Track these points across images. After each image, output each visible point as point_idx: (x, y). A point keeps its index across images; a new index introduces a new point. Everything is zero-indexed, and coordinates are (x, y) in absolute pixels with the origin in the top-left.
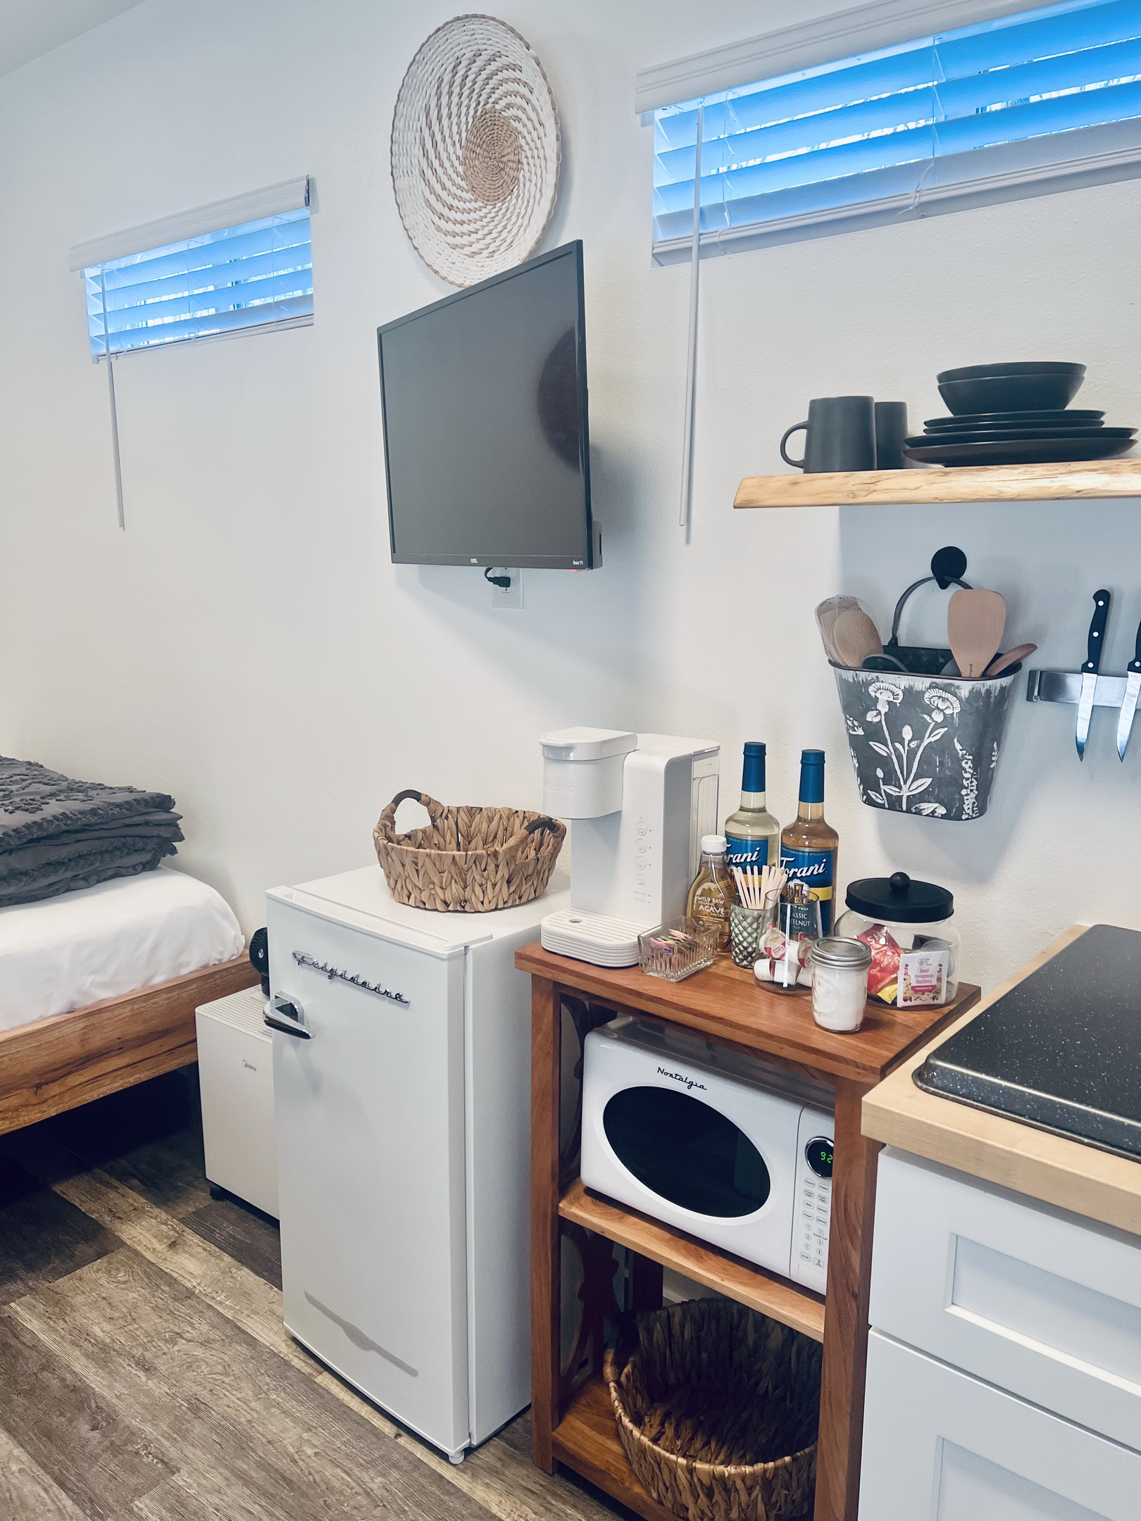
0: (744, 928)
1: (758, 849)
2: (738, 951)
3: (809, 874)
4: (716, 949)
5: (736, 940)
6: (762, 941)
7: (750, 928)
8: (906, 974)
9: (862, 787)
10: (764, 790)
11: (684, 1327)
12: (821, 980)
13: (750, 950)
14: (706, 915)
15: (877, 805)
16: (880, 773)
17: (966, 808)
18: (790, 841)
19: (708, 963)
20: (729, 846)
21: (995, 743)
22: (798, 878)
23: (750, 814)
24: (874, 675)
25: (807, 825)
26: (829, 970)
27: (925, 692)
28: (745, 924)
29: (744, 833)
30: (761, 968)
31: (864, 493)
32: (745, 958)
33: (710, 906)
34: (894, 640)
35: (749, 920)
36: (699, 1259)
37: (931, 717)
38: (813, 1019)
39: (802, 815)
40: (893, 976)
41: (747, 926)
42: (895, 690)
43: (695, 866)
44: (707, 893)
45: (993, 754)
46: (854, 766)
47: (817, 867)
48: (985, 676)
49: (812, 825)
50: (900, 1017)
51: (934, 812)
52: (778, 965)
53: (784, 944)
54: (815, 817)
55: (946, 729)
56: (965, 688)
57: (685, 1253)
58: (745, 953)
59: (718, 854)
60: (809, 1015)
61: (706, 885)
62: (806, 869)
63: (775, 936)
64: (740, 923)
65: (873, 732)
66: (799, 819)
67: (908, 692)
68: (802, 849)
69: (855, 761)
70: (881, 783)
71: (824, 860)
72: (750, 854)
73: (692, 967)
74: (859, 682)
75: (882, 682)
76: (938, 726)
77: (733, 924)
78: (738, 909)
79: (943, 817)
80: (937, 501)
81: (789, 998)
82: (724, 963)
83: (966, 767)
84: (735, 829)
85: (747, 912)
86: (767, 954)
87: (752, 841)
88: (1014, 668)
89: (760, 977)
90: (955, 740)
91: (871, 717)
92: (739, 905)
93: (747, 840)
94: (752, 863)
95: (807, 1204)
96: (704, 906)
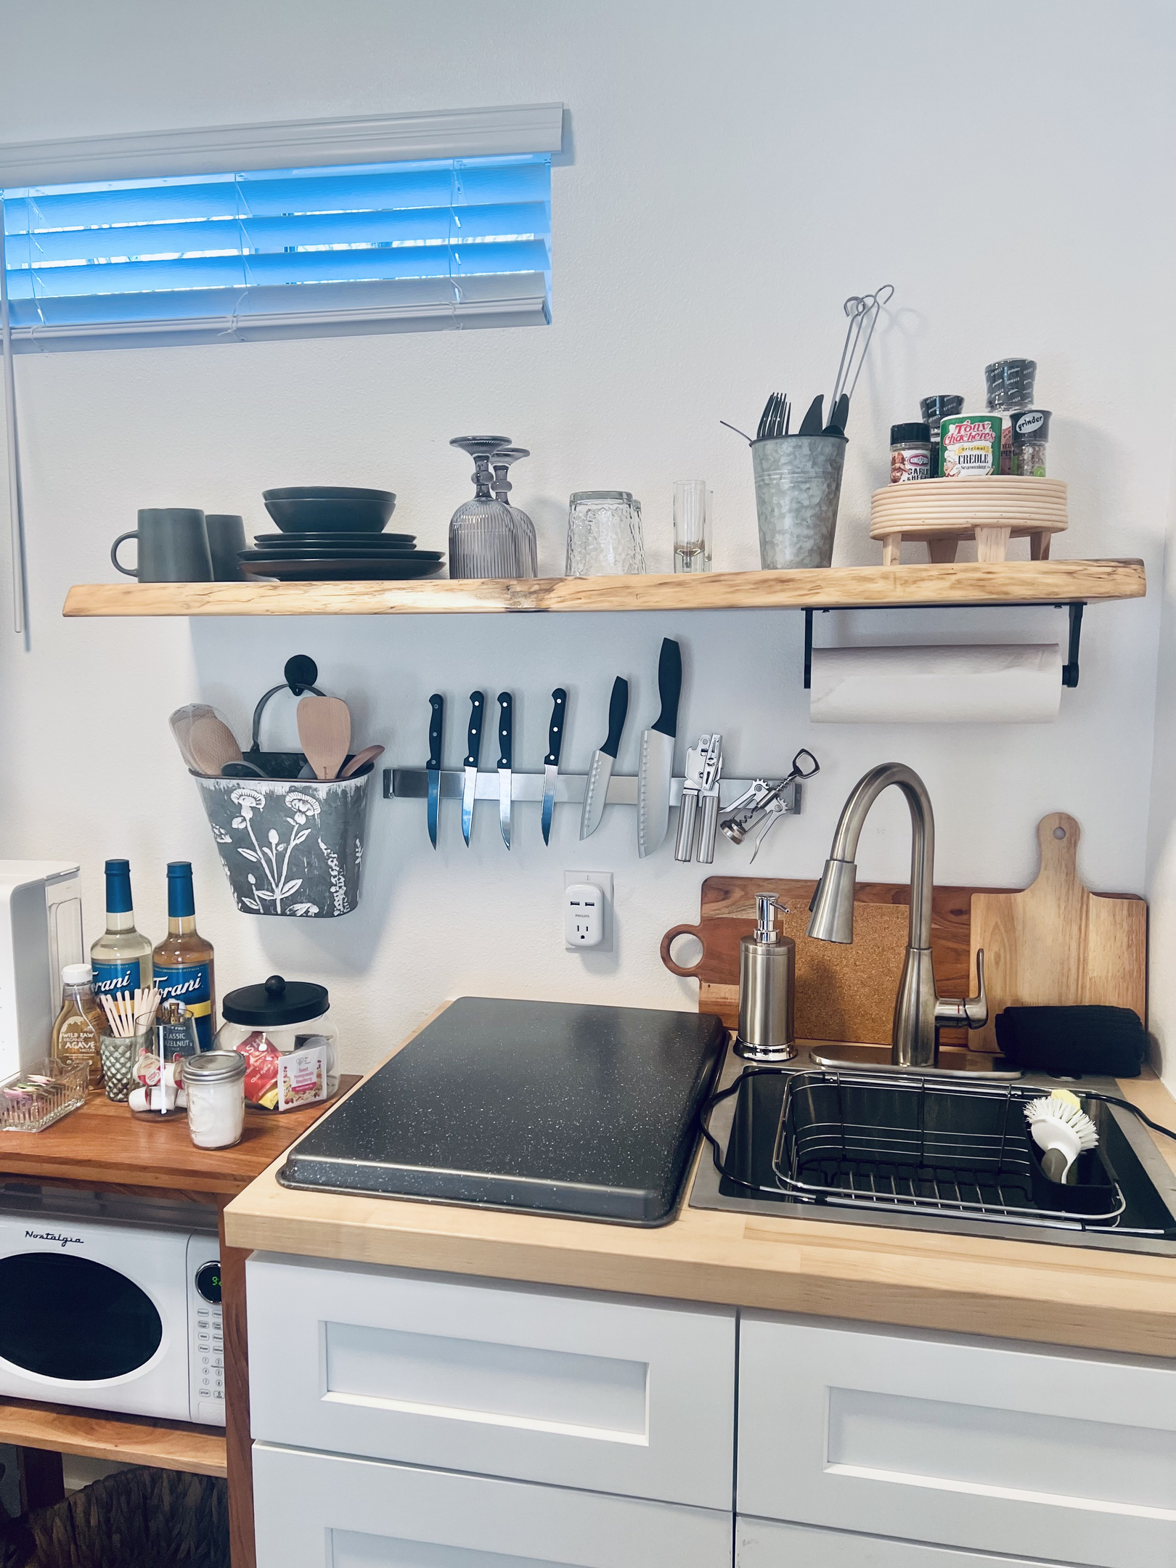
0: (116, 1059)
1: (128, 972)
2: (112, 1085)
3: (184, 991)
4: (87, 1087)
5: (109, 1074)
6: (135, 1070)
7: (122, 1058)
8: (286, 1076)
9: (236, 894)
10: (132, 909)
11: (89, 1515)
12: (195, 1099)
13: (125, 1081)
14: (75, 1053)
15: (252, 911)
16: (252, 879)
17: (337, 905)
18: (162, 959)
19: (79, 1104)
20: (96, 973)
21: (358, 841)
22: (173, 997)
23: (118, 936)
24: (234, 782)
25: (180, 941)
26: (202, 1086)
27: (285, 796)
28: (116, 1055)
29: (112, 957)
30: (137, 1099)
31: (199, 604)
32: (120, 1091)
33: (78, 1042)
34: (256, 747)
35: (121, 1050)
36: (89, 1431)
37: (294, 820)
38: (191, 1141)
39: (173, 931)
40: (273, 1081)
41: (119, 1056)
42: (256, 795)
43: (57, 999)
44: (74, 1028)
45: (357, 850)
46: (227, 875)
47: (192, 982)
48: (340, 777)
49: (185, 940)
50: (283, 1120)
51: (307, 912)
52: (155, 1092)
53: (159, 1069)
54: (187, 931)
55: (310, 830)
56: (322, 790)
57: (73, 1429)
58: (120, 1086)
59: (83, 984)
60: (186, 1137)
61: (71, 1020)
62: (180, 986)
63: (149, 1061)
64: (111, 1055)
65: (241, 839)
66: (170, 935)
67: (270, 796)
68: (175, 966)
69: (226, 869)
70: (254, 888)
71: (200, 975)
72: (120, 979)
73: (59, 1111)
74: (220, 789)
75: (243, 788)
76: (301, 828)
77: (104, 1057)
78: (107, 1040)
79: (316, 915)
80: (268, 613)
81: (168, 1124)
82: (98, 1101)
83: (333, 865)
84: (102, 955)
85: (118, 1042)
86: (142, 1082)
87: (122, 965)
88: (366, 768)
89: (136, 1109)
90: (320, 841)
91: (236, 823)
92: (110, 1036)
93: (116, 965)
94: (123, 989)
95: (202, 1336)
96: (71, 1043)
